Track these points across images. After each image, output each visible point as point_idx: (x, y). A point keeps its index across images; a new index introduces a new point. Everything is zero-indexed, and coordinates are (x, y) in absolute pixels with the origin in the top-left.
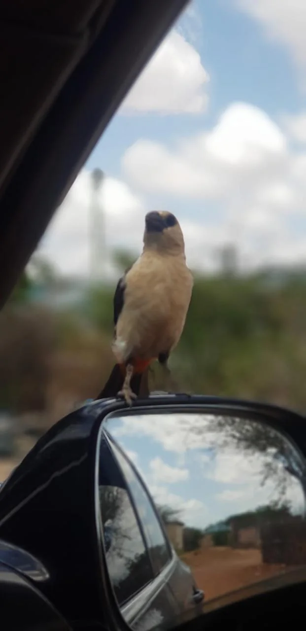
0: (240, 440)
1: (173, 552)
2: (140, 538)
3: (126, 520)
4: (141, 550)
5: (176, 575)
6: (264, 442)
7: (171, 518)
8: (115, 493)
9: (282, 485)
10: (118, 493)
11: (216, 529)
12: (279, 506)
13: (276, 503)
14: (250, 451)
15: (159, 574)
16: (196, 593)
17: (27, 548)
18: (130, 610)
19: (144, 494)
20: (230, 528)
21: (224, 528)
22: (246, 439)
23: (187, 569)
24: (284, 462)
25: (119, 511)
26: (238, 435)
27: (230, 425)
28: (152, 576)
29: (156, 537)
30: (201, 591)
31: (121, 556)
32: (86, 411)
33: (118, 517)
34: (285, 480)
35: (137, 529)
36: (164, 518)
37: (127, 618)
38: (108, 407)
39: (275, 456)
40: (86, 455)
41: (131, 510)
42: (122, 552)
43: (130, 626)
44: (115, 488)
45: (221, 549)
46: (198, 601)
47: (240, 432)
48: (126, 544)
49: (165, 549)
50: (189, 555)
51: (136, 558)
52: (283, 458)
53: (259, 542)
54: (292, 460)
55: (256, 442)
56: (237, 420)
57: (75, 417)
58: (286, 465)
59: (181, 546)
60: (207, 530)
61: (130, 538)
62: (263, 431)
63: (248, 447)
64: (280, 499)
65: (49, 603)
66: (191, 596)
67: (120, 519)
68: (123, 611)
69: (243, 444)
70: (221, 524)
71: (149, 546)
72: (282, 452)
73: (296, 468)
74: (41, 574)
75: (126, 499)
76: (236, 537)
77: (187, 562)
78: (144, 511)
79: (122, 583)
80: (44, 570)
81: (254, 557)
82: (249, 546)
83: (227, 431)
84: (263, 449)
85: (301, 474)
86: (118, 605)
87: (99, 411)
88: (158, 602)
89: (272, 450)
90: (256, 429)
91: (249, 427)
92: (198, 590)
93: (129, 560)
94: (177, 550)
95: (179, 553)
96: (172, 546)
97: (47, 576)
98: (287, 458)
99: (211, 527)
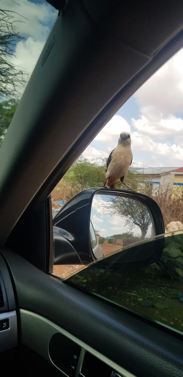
1: (97, 243)
6: (127, 213)
7: (96, 233)
11: (109, 238)
13: (129, 233)
14: (123, 216)
15: (94, 248)
17: (66, 230)
22: (122, 212)
23: (101, 248)
26: (119, 210)
39: (130, 218)
49: (95, 241)
52: (133, 219)
54: (136, 220)
55: (125, 213)
58: (134, 221)
62: (127, 210)
63: (122, 214)
65: (73, 247)
73: (139, 223)
74: (71, 238)
82: (119, 244)
83: (116, 209)
84: (127, 215)
85: (141, 225)
89: (130, 216)
91: (123, 208)
97: (73, 239)
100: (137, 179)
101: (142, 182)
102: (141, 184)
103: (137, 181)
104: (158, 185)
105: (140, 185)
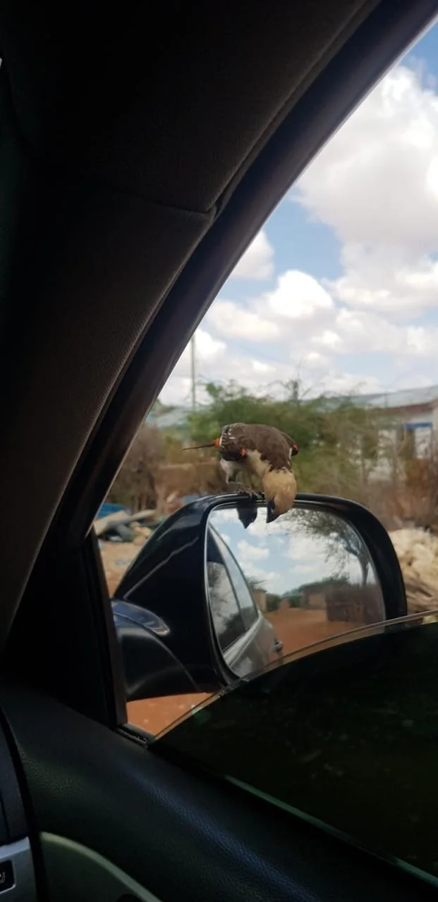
0: (309, 527)
1: (259, 612)
2: (234, 601)
3: (224, 588)
4: (235, 611)
5: (261, 629)
6: (328, 528)
7: (257, 587)
8: (215, 568)
9: (341, 561)
10: (216, 566)
11: (291, 595)
12: (340, 577)
13: (337, 575)
14: (317, 536)
15: (249, 629)
16: (277, 643)
17: (152, 610)
18: (230, 655)
19: (236, 567)
20: (301, 594)
21: (297, 594)
22: (314, 526)
23: (270, 626)
24: (343, 543)
25: (218, 581)
26: (307, 523)
27: (301, 516)
28: (243, 631)
29: (247, 602)
30: (281, 642)
31: (219, 615)
32: (196, 506)
33: (216, 585)
34: (344, 557)
35: (232, 594)
36: (252, 587)
37: (228, 661)
38: (212, 503)
39: (337, 539)
40: (197, 538)
41: (227, 579)
42: (220, 612)
43: (230, 667)
44: (215, 564)
45: (295, 610)
46: (279, 650)
47: (310, 521)
48: (224, 606)
49: (253, 610)
50: (271, 615)
51: (231, 615)
52: (342, 541)
53: (325, 605)
54: (350, 541)
55: (321, 529)
56: (307, 511)
57: (188, 510)
58: (345, 546)
59: (264, 607)
60: (284, 595)
61: (226, 602)
62: (327, 520)
63: (316, 532)
64: (340, 572)
66: (273, 647)
67: (218, 587)
68: (225, 656)
69: (312, 530)
70: (295, 591)
71: (242, 607)
72: (342, 535)
73: (354, 548)
75: (223, 571)
76: (307, 602)
77: (270, 620)
78: (237, 580)
79: (222, 636)
80: (166, 626)
81: (321, 616)
82: (316, 608)
83: (299, 520)
84: (327, 534)
85: (358, 552)
86: (222, 652)
87: (207, 505)
88: (249, 652)
89: (334, 535)
90: (321, 519)
91: (317, 516)
92: (278, 641)
93: (225, 618)
94: (261, 610)
95: (263, 613)
96: (258, 607)
97: (169, 631)
98: (347, 540)
99: (287, 593)
100: (374, 423)
101: (388, 428)
102: (385, 433)
103: (372, 428)
104: (427, 432)
105: (382, 437)
